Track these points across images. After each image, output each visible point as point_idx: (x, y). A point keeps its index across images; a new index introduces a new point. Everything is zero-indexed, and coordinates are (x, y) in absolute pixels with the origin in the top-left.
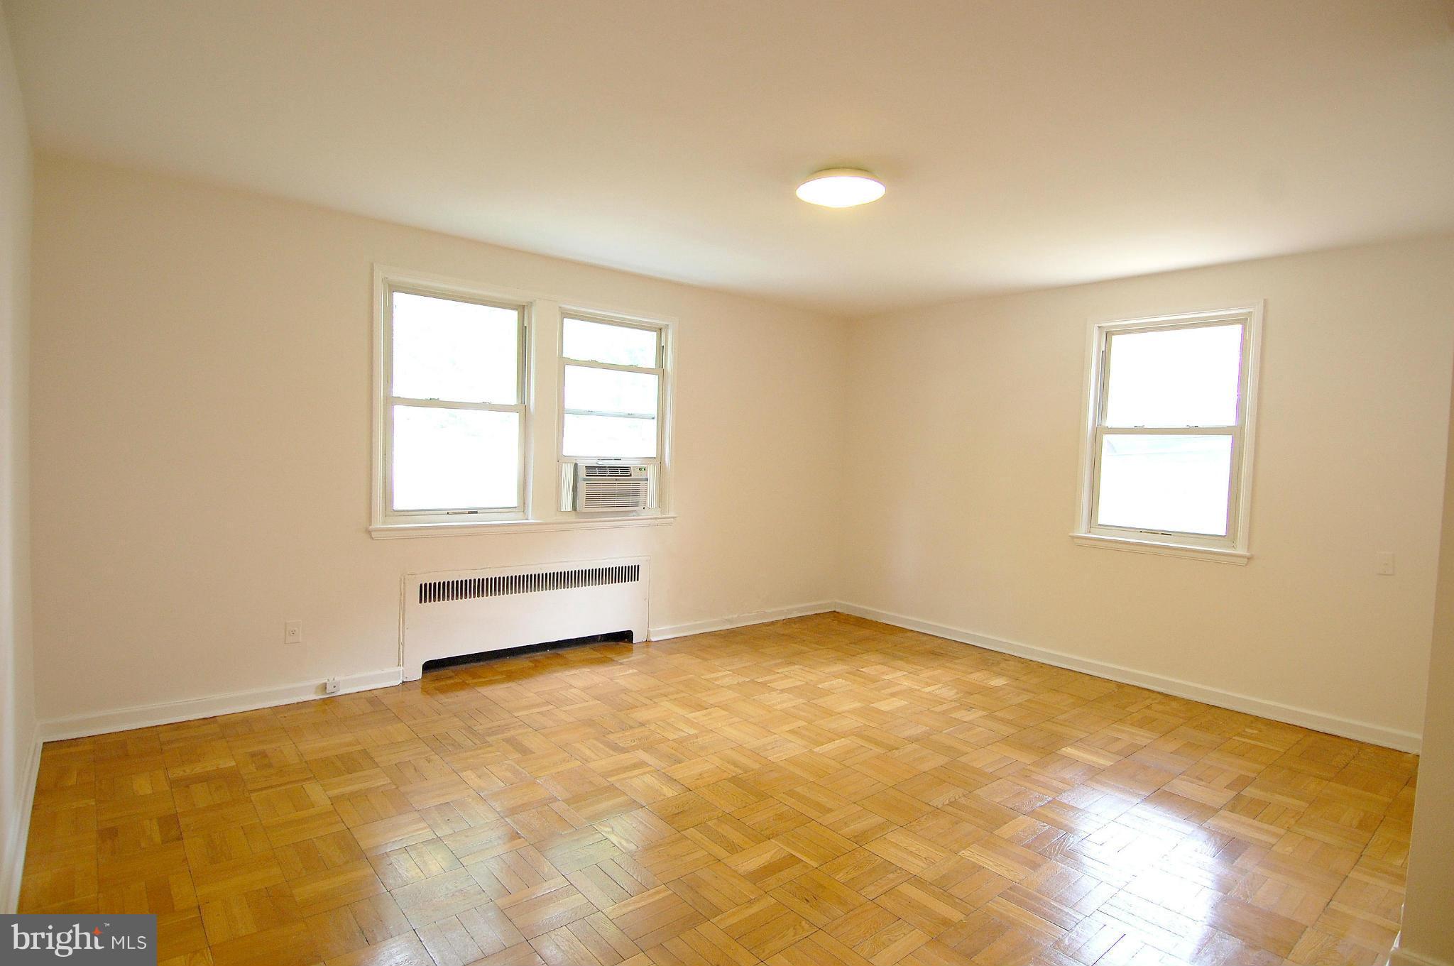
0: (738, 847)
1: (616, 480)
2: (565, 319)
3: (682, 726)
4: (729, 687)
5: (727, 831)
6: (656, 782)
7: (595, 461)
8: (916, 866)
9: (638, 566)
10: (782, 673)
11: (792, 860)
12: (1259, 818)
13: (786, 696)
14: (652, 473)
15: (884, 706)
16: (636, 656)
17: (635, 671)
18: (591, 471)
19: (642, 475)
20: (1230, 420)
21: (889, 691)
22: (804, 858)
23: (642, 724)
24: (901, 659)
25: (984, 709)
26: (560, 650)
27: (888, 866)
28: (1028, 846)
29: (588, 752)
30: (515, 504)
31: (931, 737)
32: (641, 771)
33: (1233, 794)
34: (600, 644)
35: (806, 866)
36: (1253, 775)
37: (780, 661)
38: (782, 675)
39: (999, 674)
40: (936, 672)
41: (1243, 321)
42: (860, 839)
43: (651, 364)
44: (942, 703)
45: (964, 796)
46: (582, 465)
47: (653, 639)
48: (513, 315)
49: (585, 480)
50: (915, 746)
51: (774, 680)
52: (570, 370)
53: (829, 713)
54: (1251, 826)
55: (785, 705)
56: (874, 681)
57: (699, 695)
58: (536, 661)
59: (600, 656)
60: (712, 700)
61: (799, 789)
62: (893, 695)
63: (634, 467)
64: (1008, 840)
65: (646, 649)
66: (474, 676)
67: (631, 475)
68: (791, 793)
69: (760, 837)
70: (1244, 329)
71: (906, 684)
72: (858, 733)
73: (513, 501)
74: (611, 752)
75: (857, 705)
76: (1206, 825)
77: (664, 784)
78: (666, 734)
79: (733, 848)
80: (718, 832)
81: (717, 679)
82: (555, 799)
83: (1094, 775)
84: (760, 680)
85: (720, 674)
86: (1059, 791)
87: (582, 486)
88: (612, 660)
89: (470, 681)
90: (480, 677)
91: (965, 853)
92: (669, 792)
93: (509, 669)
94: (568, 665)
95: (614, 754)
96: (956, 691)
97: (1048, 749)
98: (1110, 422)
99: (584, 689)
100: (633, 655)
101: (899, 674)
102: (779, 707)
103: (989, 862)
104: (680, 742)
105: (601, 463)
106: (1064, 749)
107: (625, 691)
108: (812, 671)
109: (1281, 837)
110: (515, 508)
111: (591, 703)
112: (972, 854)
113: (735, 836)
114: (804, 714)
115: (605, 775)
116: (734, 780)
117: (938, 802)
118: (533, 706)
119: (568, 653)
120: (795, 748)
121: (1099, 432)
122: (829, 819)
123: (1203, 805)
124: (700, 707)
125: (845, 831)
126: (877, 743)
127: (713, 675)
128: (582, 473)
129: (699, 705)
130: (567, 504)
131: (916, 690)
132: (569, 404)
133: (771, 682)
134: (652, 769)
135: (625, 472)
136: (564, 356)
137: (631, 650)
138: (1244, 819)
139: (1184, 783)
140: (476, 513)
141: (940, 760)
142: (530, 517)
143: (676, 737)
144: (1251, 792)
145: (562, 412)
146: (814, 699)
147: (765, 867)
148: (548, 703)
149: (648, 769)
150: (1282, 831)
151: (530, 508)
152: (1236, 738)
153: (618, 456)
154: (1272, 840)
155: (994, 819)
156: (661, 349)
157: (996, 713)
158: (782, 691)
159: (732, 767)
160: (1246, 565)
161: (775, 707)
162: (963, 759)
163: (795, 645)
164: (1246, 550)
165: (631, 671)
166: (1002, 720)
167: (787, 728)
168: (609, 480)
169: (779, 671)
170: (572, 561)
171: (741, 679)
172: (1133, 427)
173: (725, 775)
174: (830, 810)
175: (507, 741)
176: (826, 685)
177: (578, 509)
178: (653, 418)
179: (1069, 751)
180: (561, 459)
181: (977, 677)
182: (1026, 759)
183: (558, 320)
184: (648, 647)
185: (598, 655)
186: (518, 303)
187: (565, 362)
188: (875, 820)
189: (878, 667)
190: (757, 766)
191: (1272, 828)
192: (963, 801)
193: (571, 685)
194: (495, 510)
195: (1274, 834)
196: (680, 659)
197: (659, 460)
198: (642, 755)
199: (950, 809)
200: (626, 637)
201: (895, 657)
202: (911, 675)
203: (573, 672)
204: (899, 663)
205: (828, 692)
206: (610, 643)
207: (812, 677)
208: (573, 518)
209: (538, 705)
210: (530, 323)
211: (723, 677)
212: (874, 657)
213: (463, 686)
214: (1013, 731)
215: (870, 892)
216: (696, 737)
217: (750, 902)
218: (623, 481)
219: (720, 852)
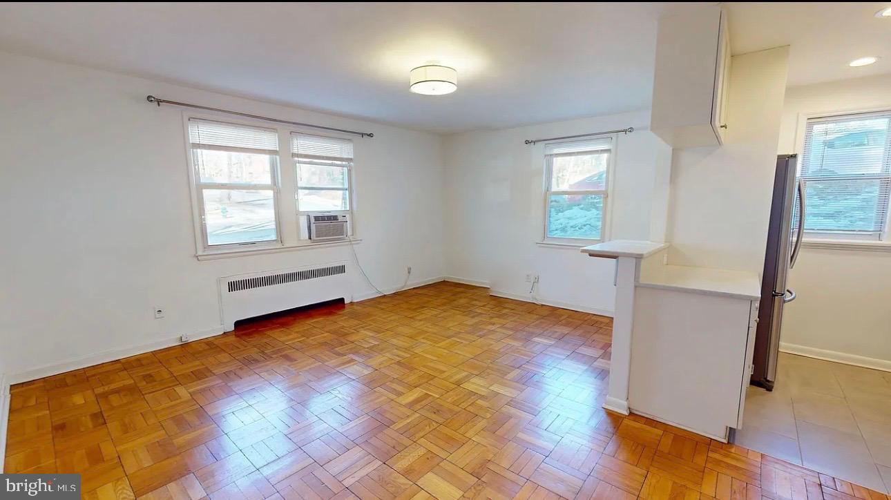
0: (401, 394)
1: (331, 222)
3: (371, 341)
4: (394, 321)
5: (395, 386)
6: (360, 368)
7: (318, 214)
9: (345, 266)
11: (427, 396)
13: (423, 323)
14: (348, 218)
15: (468, 323)
16: (346, 311)
17: (346, 318)
18: (317, 218)
19: (344, 219)
22: (434, 395)
23: (351, 342)
25: (500, 324)
27: (471, 393)
28: (517, 382)
29: (325, 358)
32: (352, 364)
33: (603, 351)
35: (434, 397)
37: (418, 306)
38: (420, 313)
42: (458, 384)
45: (491, 363)
46: (312, 216)
47: (355, 302)
49: (314, 223)
57: (380, 326)
58: (295, 316)
59: (328, 311)
60: (387, 328)
63: (339, 216)
64: (510, 381)
65: (351, 307)
67: (338, 220)
69: (413, 387)
72: (456, 336)
73: (274, 238)
74: (337, 357)
76: (592, 365)
77: (364, 369)
78: (364, 346)
79: (399, 394)
80: (391, 388)
81: (388, 318)
82: (309, 381)
83: (546, 349)
84: (409, 316)
86: (532, 357)
87: (313, 226)
88: (334, 313)
89: (261, 329)
90: (266, 327)
91: (492, 388)
92: (367, 372)
93: (281, 321)
94: (311, 317)
97: (527, 340)
99: (321, 328)
100: (345, 309)
102: (419, 329)
103: (502, 390)
104: (371, 348)
105: (321, 214)
106: (534, 339)
107: (342, 327)
108: (435, 310)
110: (276, 240)
111: (325, 335)
112: (495, 388)
113: (400, 388)
114: (431, 330)
115: (334, 368)
116: (398, 363)
118: (295, 339)
119: (311, 312)
120: (427, 345)
122: (444, 376)
123: (591, 357)
125: (451, 380)
126: (465, 340)
127: (386, 316)
128: (313, 220)
129: (380, 331)
130: (305, 235)
132: (299, 184)
133: (416, 316)
134: (357, 362)
135: (335, 218)
137: (344, 307)
139: (584, 348)
140: (254, 244)
142: (285, 245)
143: (369, 346)
145: (296, 187)
146: (436, 323)
147: (414, 401)
149: (355, 363)
151: (284, 240)
153: (330, 210)
158: (420, 320)
159: (396, 357)
163: (426, 298)
168: (327, 223)
169: (419, 311)
170: (309, 265)
171: (400, 317)
173: (393, 362)
174: (445, 372)
175: (283, 356)
176: (441, 316)
177: (312, 239)
178: (346, 190)
179: (536, 339)
180: (298, 213)
181: (496, 310)
182: (518, 344)
184: (352, 305)
188: (465, 374)
192: (491, 365)
193: (313, 327)
194: (265, 242)
196: (370, 310)
197: (351, 211)
198: (352, 356)
200: (340, 301)
203: (314, 321)
206: (333, 305)
207: (434, 313)
208: (310, 243)
209: (298, 338)
211: (391, 317)
213: (257, 332)
214: (512, 333)
215: (464, 405)
216: (378, 345)
217: (408, 416)
218: (334, 223)
219: (393, 397)
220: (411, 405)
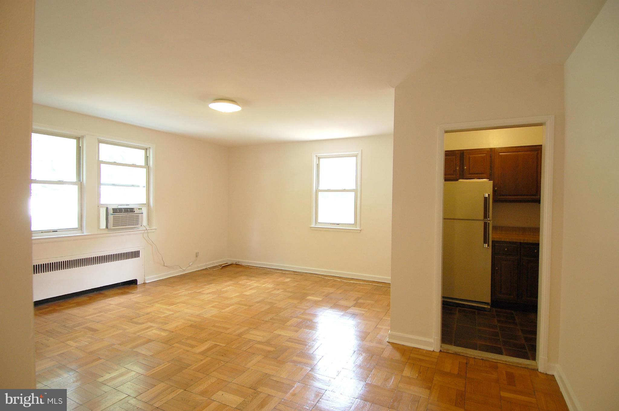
0: (195, 346)
1: (128, 214)
2: (100, 144)
3: (166, 311)
4: (185, 295)
5: (189, 342)
6: (158, 332)
7: (117, 206)
8: (259, 339)
9: (139, 251)
10: (207, 287)
11: (216, 346)
12: (361, 307)
13: (209, 295)
14: (144, 210)
15: (248, 293)
16: (139, 289)
17: (140, 295)
18: (115, 211)
19: (140, 211)
20: (354, 187)
21: (250, 288)
22: (221, 344)
23: (148, 314)
24: (254, 277)
25: (283, 289)
26: (101, 291)
27: (250, 340)
28: (295, 326)
29: (125, 327)
30: (77, 227)
31: (264, 300)
32: (151, 329)
33: (355, 302)
34: (121, 287)
35: (221, 346)
36: (361, 296)
37: (205, 283)
38: (207, 288)
39: (288, 278)
40: (266, 280)
41: (356, 156)
42: (240, 335)
43: (143, 163)
44: (268, 289)
45: (275, 316)
46: (111, 208)
47: (147, 282)
48: (74, 141)
49: (112, 214)
50: (259, 304)
51: (204, 291)
52: (103, 166)
53: (227, 298)
54: (359, 310)
55: (209, 299)
56: (244, 286)
57: (172, 300)
58: (91, 297)
59: (122, 291)
60: (178, 301)
61: (217, 324)
62: (251, 289)
63: (136, 208)
64: (289, 326)
65: (144, 286)
66: (60, 306)
67: (134, 212)
68: (214, 326)
69: (203, 341)
70: (356, 158)
71: (256, 285)
72: (238, 303)
73: (76, 225)
74: (136, 325)
75: (237, 294)
76: (347, 312)
77: (161, 332)
78: (160, 316)
79: (193, 346)
80: (186, 343)
81: (179, 293)
82: (114, 344)
83: (317, 304)
84: (198, 291)
85: (180, 291)
86: (305, 310)
87: (111, 218)
88: (128, 292)
89: (58, 308)
90: (63, 306)
91: (275, 332)
92: (164, 334)
93: (77, 301)
94: (107, 297)
95: (137, 325)
96: (273, 285)
97: (302, 298)
98: (320, 188)
99: (117, 305)
100: (138, 289)
101: (253, 282)
102: (206, 299)
103: (283, 333)
104: (166, 317)
105: (120, 207)
106: (308, 297)
107: (137, 303)
108: (220, 285)
109: (367, 311)
110: (77, 228)
111: (121, 310)
112: (278, 332)
113: (193, 343)
114: (217, 300)
115: (135, 333)
116: (191, 326)
117: (267, 319)
118: (93, 314)
119: (106, 292)
120: (215, 312)
121: (317, 191)
122: (228, 331)
123: (347, 306)
124: (173, 304)
125: (234, 334)
126: (245, 305)
127: (177, 292)
128: (111, 211)
129: (173, 303)
130: (103, 225)
131: (259, 286)
132: (102, 181)
133: (203, 291)
134: (155, 328)
135: (132, 210)
136: (100, 160)
137: (137, 287)
138: (357, 308)
139: (342, 301)
140: (57, 231)
141: (268, 307)
142: (85, 232)
143: (164, 316)
144: (360, 301)
145: (99, 184)
146: (221, 295)
147: (206, 350)
148: (100, 312)
149: (153, 328)
150: (367, 310)
151: (85, 228)
152: (358, 287)
153: (128, 203)
154: (364, 312)
155: (284, 322)
156: (147, 158)
157: (287, 290)
158: (207, 294)
159: (189, 322)
160: (360, 232)
161: (205, 300)
162: (275, 305)
163: (211, 277)
164: (359, 227)
165: (139, 295)
166: (289, 292)
167: (210, 306)
168: (123, 214)
169: (206, 287)
170: (106, 251)
171: (190, 292)
172: (327, 189)
173: (187, 325)
174: (229, 329)
175: (85, 328)
176: (225, 289)
177: (109, 228)
178: (144, 187)
179: (309, 297)
180: (99, 206)
181: (281, 279)
182: (296, 302)
183: (97, 144)
184: (144, 285)
185: (120, 291)
186: (78, 136)
187: (100, 162)
188: (246, 328)
189: (245, 281)
190: (200, 320)
191: (365, 310)
192: (275, 317)
193: (110, 304)
194: (67, 230)
195: (365, 311)
196: (160, 288)
197: (148, 204)
198: (150, 324)
199: (271, 321)
200: (133, 283)
201: (251, 277)
202: (258, 282)
203: (110, 299)
204: (253, 278)
205: (226, 291)
206: (125, 286)
207: (219, 288)
208: (106, 232)
209: (96, 313)
210: (83, 145)
211: (183, 292)
212: (243, 278)
213: (54, 311)
214: (291, 294)
215: (244, 349)
216: (173, 314)
217: (201, 360)
218: (131, 214)
219: (189, 349)
220: (202, 353)
